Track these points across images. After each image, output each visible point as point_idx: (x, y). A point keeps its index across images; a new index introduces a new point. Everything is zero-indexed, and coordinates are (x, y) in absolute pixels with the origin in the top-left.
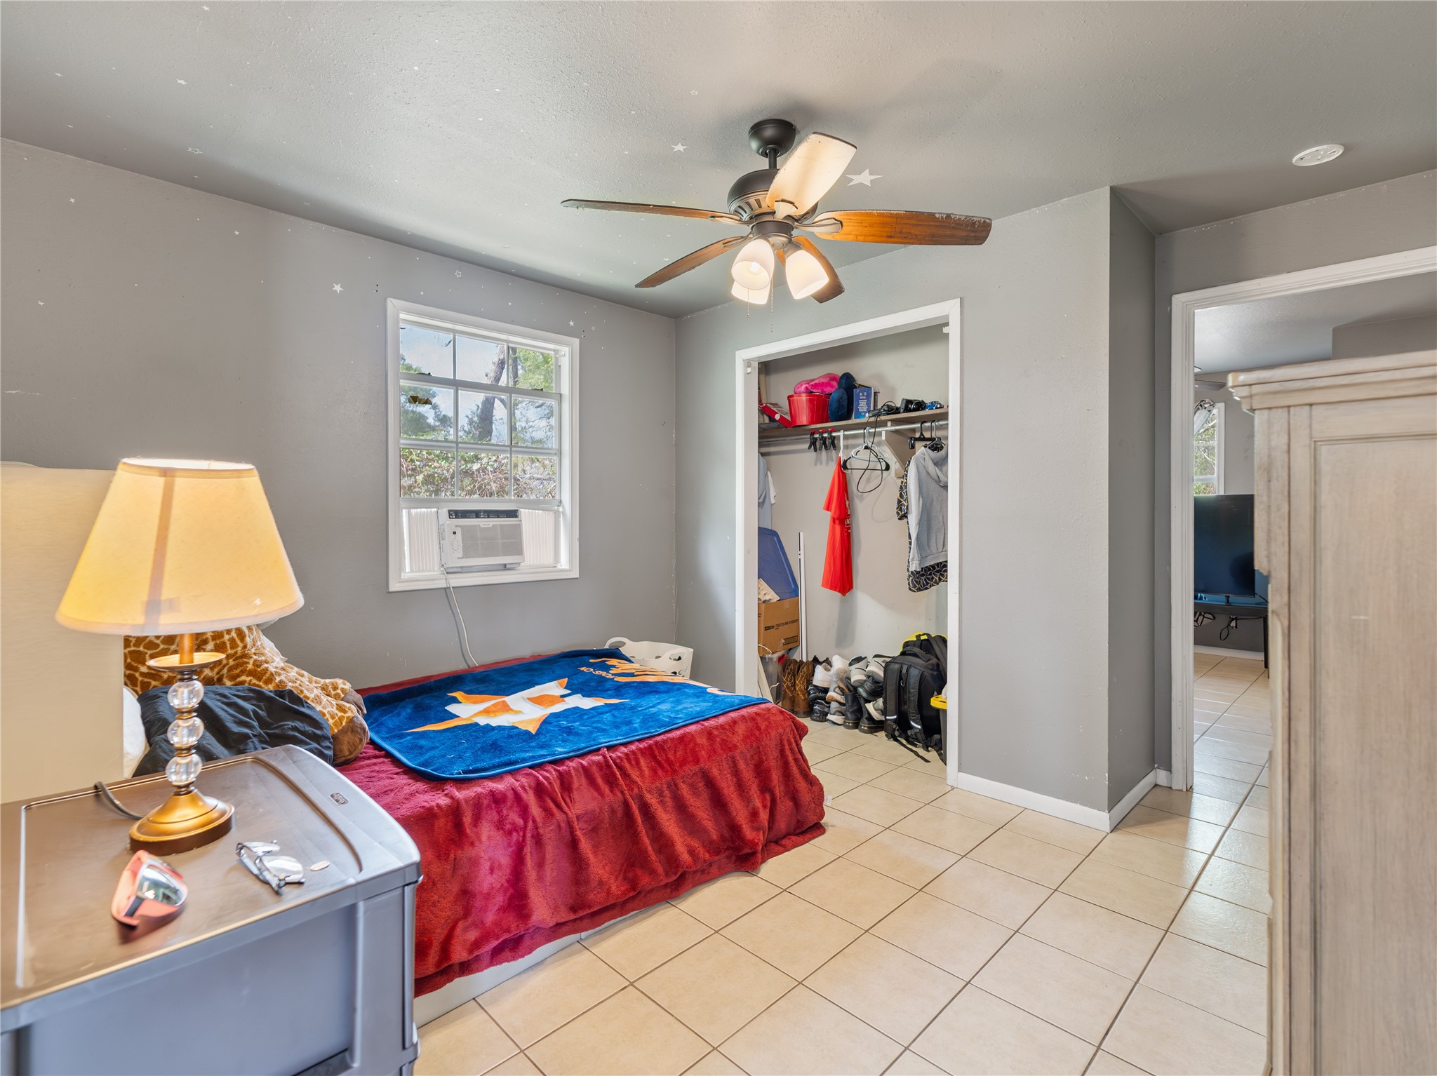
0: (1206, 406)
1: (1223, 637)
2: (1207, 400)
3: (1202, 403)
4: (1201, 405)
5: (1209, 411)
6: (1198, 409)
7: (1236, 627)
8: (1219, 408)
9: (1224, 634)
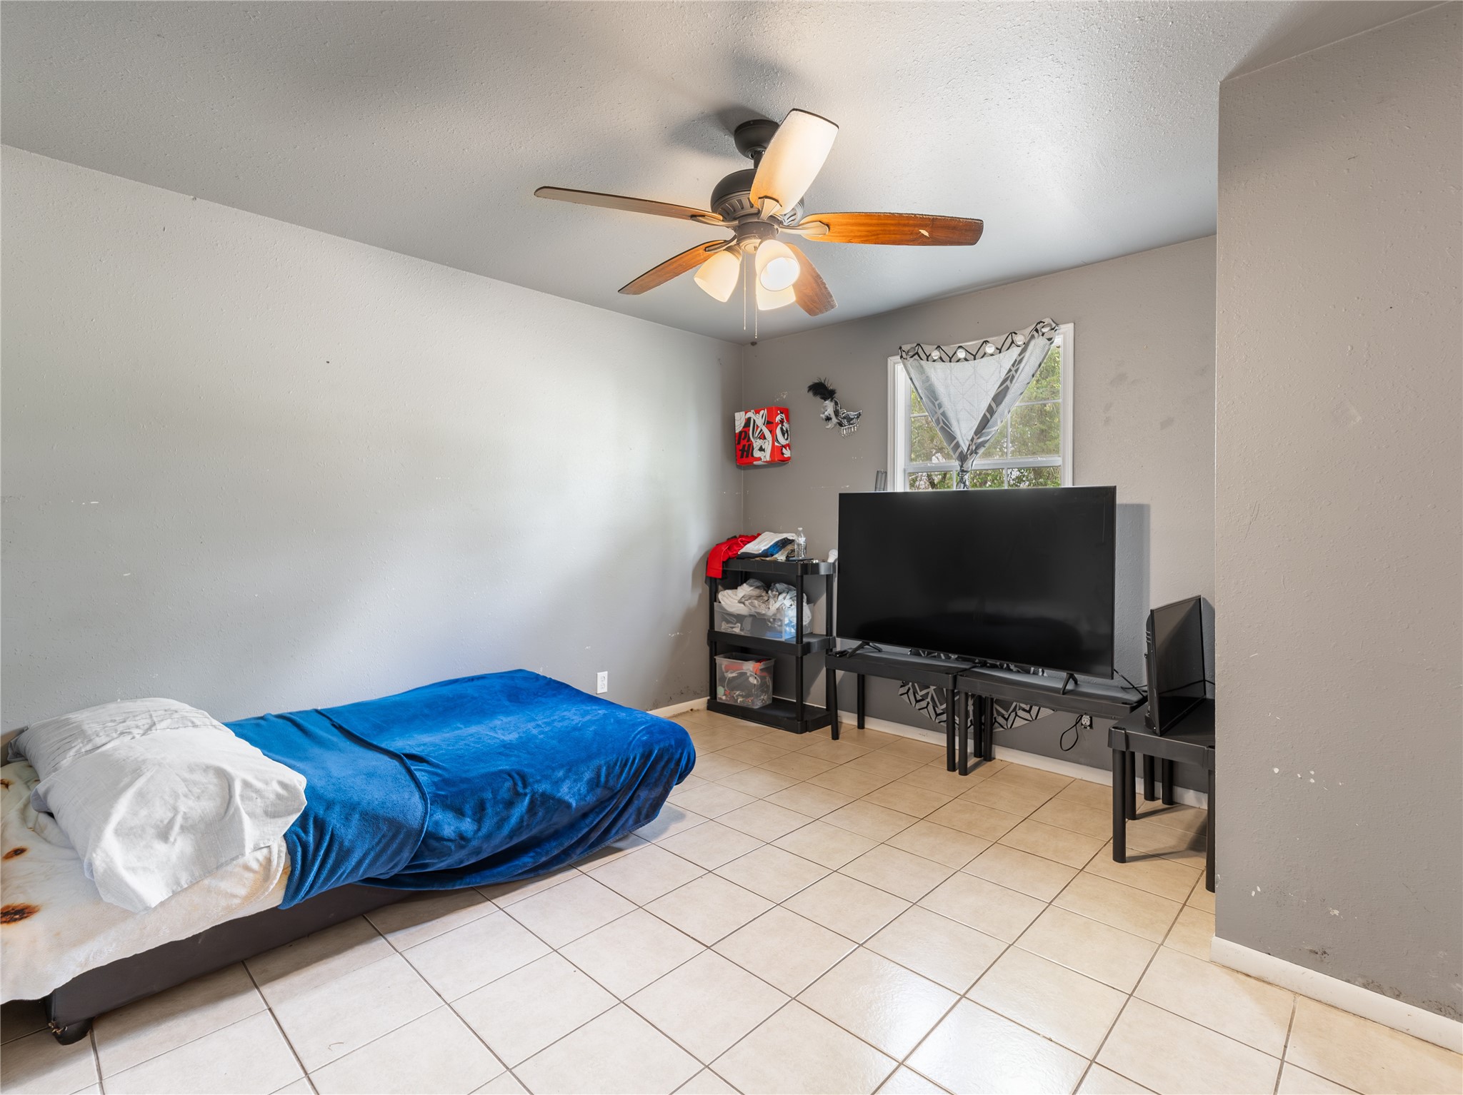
0: (1044, 330)
1: (1066, 745)
2: (1047, 321)
3: (1039, 327)
4: (1037, 331)
5: (1049, 339)
6: (1033, 337)
7: (1091, 726)
8: (1064, 334)
9: (1069, 739)
